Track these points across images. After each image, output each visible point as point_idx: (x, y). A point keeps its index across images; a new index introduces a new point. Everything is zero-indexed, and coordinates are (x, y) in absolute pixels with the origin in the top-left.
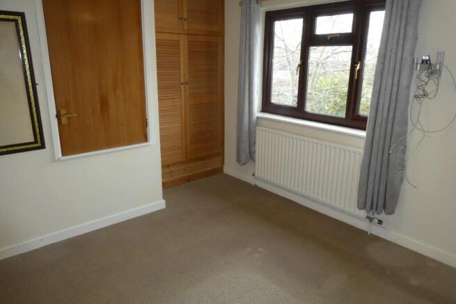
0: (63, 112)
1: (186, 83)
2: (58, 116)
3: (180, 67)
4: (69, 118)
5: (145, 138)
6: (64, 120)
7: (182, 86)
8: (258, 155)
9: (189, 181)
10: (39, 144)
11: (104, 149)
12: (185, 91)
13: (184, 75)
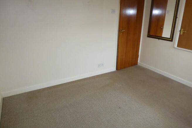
0: (182, 30)
2: (180, 31)
4: (184, 33)
6: (182, 33)
10: (171, 40)
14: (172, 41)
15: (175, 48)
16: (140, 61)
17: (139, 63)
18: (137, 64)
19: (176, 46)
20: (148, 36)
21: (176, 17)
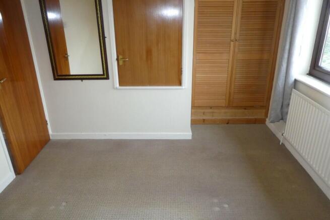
0: (120, 57)
1: (236, 40)
2: (117, 59)
3: (232, 26)
4: (124, 61)
5: (180, 83)
6: (121, 63)
7: (232, 43)
8: (289, 117)
9: (228, 123)
10: (105, 76)
11: (147, 86)
12: (234, 47)
13: (235, 34)
14: (107, 78)
15: (117, 89)
16: (52, 131)
17: (52, 135)
18: (50, 139)
19: (118, 85)
20: (55, 79)
21: (104, 38)
